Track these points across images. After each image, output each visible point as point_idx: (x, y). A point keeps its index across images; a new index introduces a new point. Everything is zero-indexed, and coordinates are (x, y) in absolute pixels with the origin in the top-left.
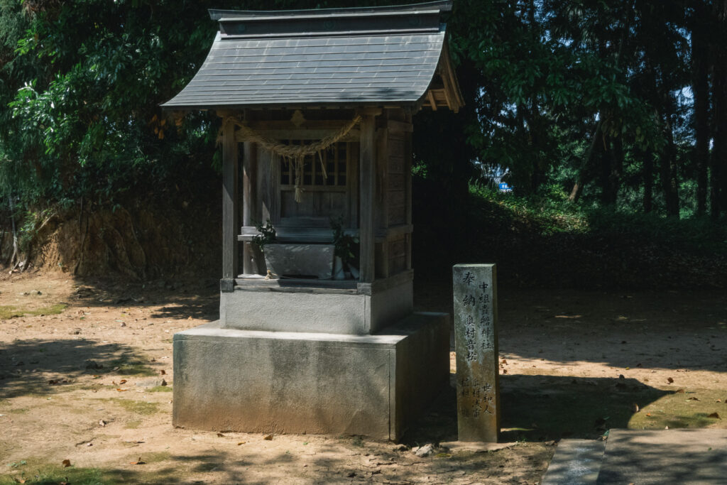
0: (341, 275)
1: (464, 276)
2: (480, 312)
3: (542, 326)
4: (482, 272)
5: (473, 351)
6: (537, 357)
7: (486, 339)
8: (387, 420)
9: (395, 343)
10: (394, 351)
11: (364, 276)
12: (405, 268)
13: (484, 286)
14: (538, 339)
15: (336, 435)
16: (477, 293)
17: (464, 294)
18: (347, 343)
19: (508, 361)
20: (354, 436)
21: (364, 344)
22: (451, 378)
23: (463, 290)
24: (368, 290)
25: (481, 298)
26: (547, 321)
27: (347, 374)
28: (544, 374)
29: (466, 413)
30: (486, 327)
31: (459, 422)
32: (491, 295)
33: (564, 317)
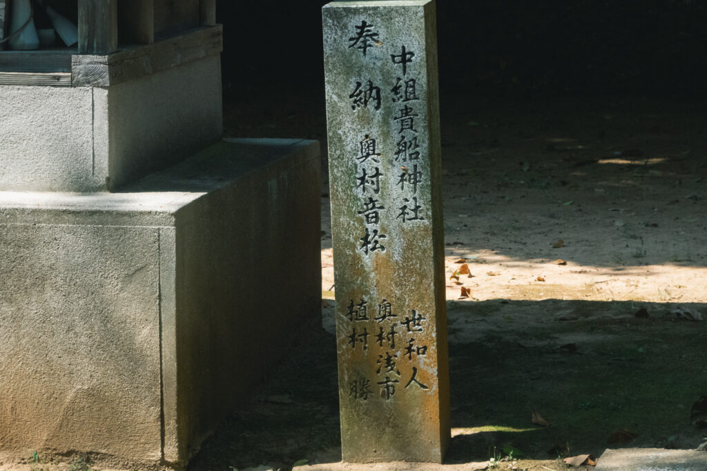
0: (28, 37)
1: (353, 33)
2: (395, 125)
3: (564, 183)
4: (398, 20)
5: (377, 227)
6: (549, 257)
7: (410, 196)
8: (156, 410)
9: (174, 210)
10: (170, 232)
11: (90, 36)
12: (199, 21)
13: (405, 57)
14: (552, 216)
15: (23, 454)
16: (386, 75)
17: (353, 80)
18: (49, 212)
19: (473, 268)
20: (69, 454)
21: (92, 213)
22: (324, 311)
23: (350, 68)
24: (100, 75)
25: (396, 90)
26: (578, 173)
27: (49, 292)
28: (565, 298)
29: (362, 388)
30: (410, 165)
31: (342, 412)
32: (423, 80)
33: (621, 162)
